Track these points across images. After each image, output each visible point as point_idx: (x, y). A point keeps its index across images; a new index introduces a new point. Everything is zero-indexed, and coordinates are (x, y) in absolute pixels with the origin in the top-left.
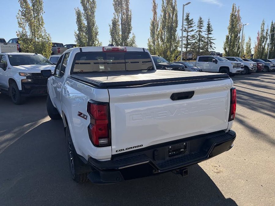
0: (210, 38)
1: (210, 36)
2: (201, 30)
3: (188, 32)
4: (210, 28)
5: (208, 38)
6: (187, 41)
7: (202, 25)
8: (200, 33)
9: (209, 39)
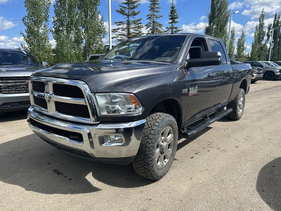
0: (176, 28)
1: (175, 25)
2: (155, 13)
3: (128, 16)
4: (175, 12)
5: (172, 28)
6: (128, 31)
7: (158, 6)
8: (155, 19)
9: (174, 30)
